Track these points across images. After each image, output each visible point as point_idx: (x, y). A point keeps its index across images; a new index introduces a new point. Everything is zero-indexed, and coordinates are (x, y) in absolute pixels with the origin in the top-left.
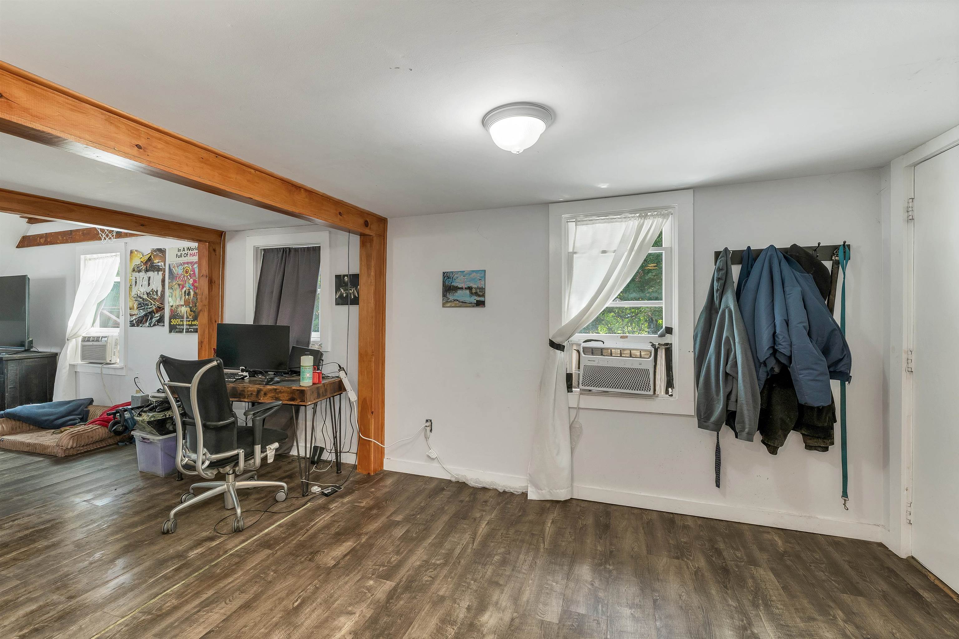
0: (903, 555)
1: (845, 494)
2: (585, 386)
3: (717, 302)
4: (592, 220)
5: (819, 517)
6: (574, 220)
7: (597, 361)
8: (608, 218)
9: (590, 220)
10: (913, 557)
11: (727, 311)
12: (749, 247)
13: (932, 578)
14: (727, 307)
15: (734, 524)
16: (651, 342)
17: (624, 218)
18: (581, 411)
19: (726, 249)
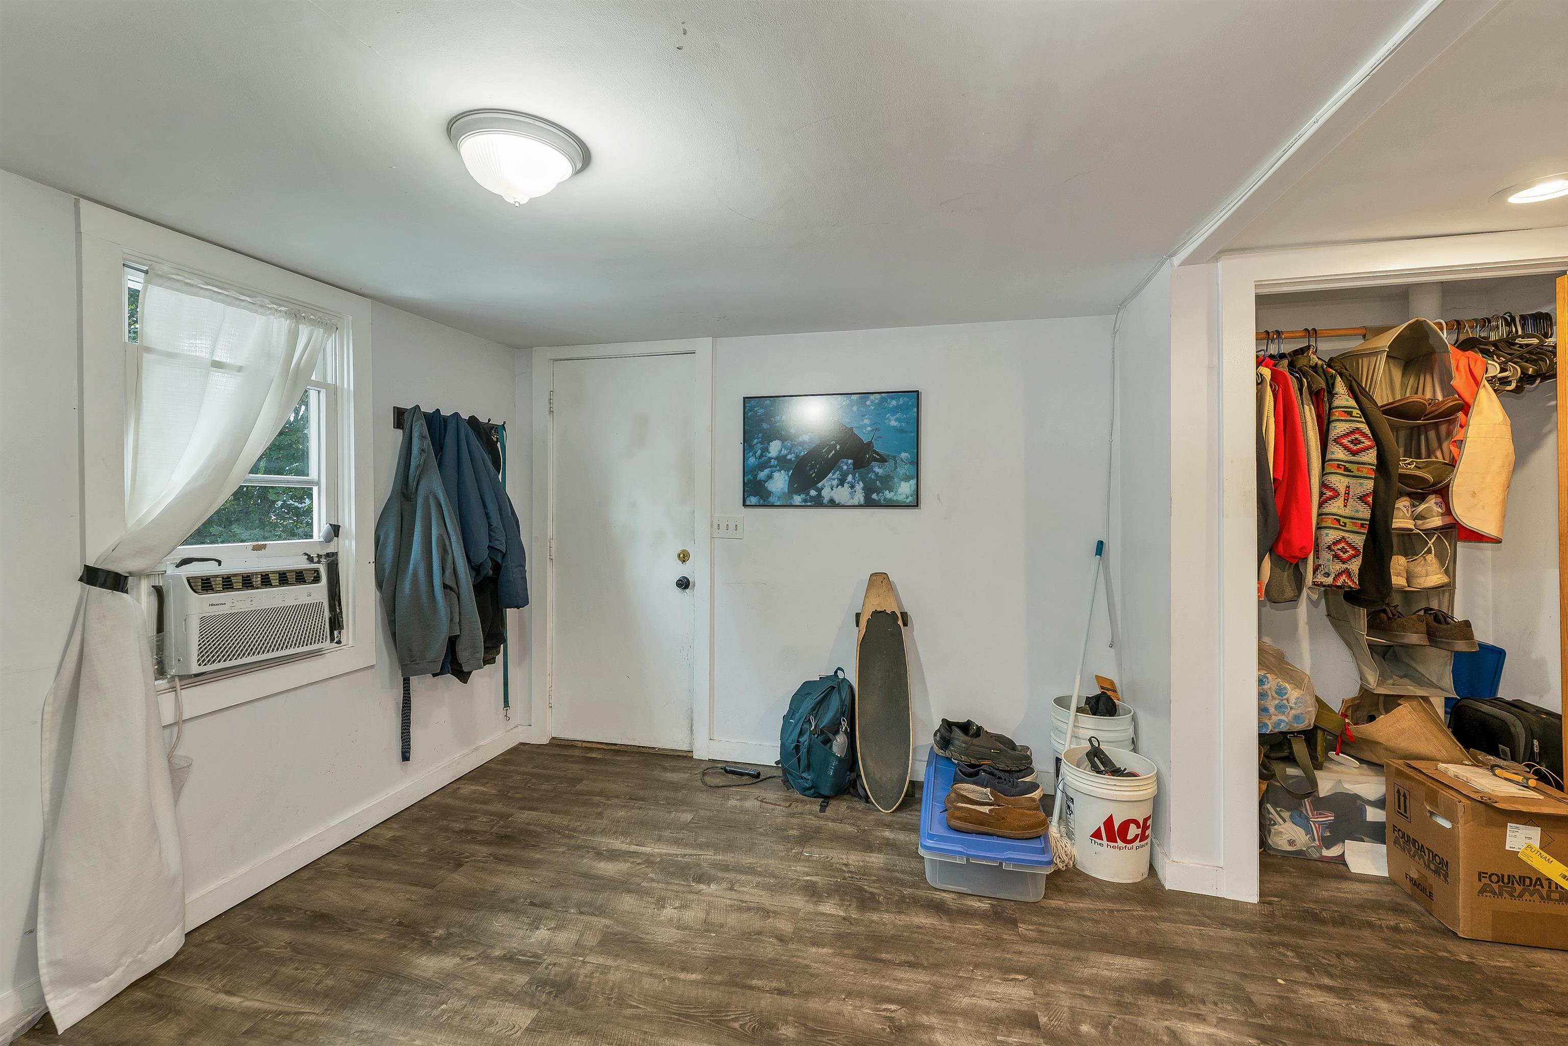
0: (545, 741)
1: (506, 704)
2: (205, 665)
3: (412, 484)
4: (191, 285)
5: (482, 743)
6: (145, 268)
7: (229, 604)
8: (226, 293)
9: (187, 284)
10: (553, 738)
11: (431, 497)
12: (438, 410)
13: (580, 744)
14: (431, 492)
15: (422, 803)
16: (306, 554)
17: (261, 306)
18: (187, 726)
19: (417, 407)
